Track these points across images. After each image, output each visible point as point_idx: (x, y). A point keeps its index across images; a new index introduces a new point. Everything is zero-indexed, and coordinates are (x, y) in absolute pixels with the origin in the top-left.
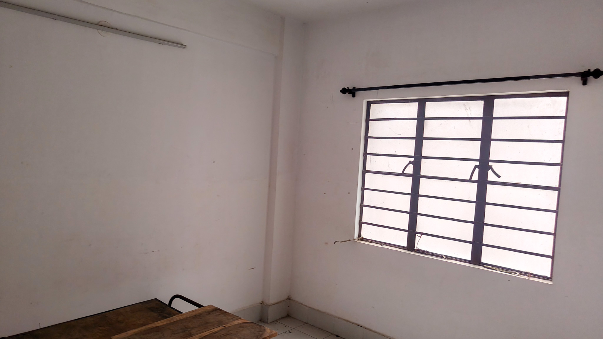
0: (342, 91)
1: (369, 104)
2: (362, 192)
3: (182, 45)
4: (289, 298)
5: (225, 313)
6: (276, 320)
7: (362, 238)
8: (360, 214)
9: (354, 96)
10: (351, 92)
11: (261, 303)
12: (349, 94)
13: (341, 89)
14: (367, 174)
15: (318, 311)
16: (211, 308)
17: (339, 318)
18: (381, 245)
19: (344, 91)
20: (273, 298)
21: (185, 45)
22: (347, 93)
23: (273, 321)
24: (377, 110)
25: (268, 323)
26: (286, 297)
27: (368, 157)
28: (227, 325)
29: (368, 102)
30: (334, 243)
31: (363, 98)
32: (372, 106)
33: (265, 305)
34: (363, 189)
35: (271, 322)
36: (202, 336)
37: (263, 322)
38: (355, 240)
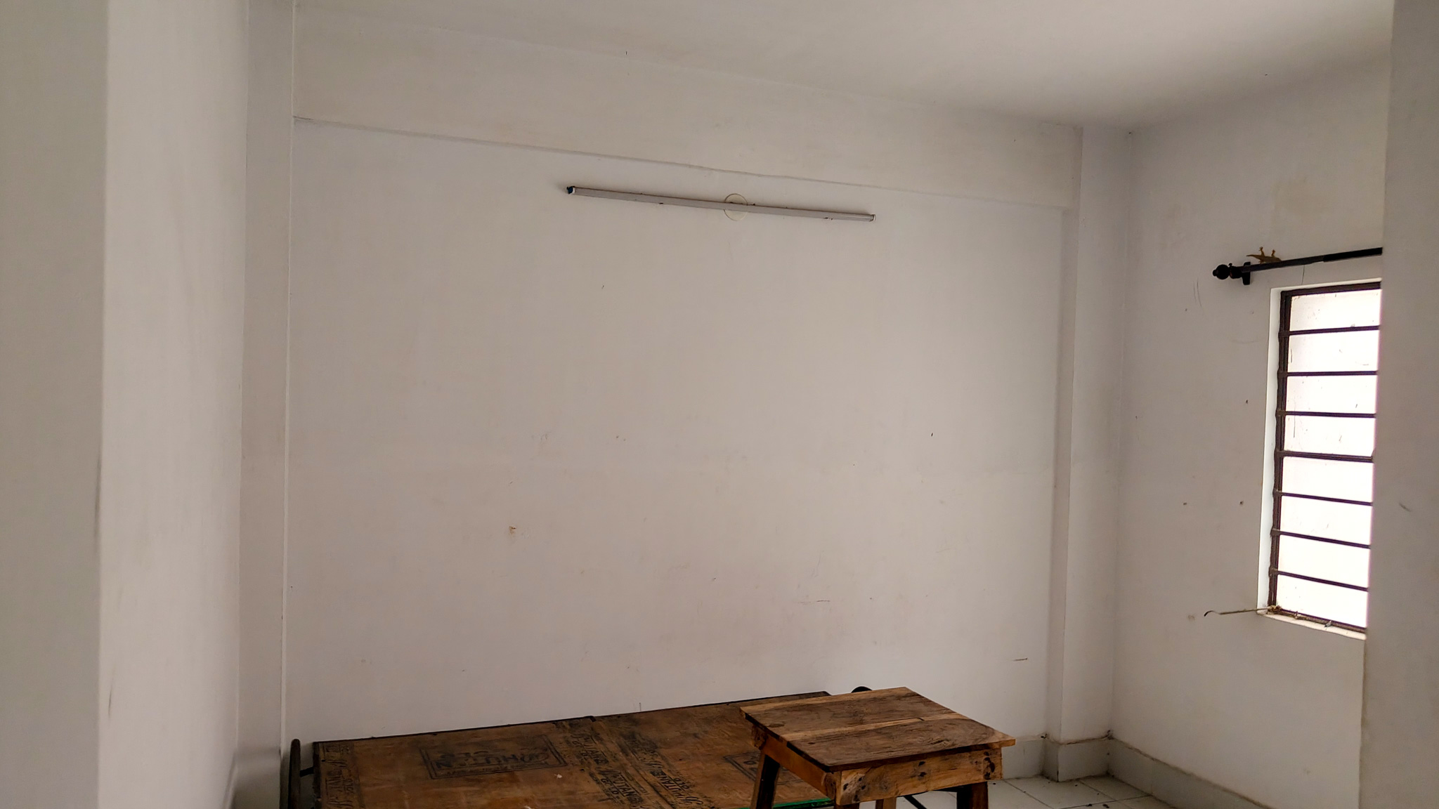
0: (1217, 272)
1: (1286, 299)
2: (1275, 500)
3: (868, 215)
4: (1109, 736)
5: (927, 702)
6: (1078, 780)
7: (1278, 608)
8: (1272, 551)
9: (1247, 281)
10: (1242, 273)
11: (1042, 737)
12: (1233, 277)
13: (1215, 269)
14: (1286, 460)
15: (1176, 769)
16: (904, 693)
17: (1225, 790)
18: (1324, 626)
19: (1222, 272)
20: (1068, 730)
21: (873, 216)
22: (1229, 277)
23: (1071, 780)
24: (1307, 311)
25: (1058, 781)
26: (1102, 732)
27: (1289, 419)
28: (926, 719)
29: (1283, 293)
30: (1205, 615)
31: (1270, 287)
32: (1296, 301)
33: (1053, 743)
34: (1278, 495)
35: (1064, 782)
36: (881, 727)
37: (1048, 778)
38: (1258, 612)
